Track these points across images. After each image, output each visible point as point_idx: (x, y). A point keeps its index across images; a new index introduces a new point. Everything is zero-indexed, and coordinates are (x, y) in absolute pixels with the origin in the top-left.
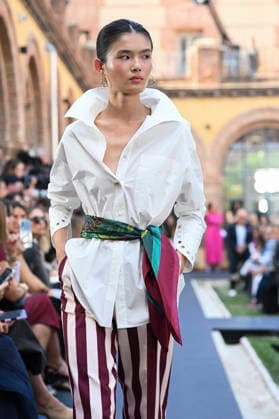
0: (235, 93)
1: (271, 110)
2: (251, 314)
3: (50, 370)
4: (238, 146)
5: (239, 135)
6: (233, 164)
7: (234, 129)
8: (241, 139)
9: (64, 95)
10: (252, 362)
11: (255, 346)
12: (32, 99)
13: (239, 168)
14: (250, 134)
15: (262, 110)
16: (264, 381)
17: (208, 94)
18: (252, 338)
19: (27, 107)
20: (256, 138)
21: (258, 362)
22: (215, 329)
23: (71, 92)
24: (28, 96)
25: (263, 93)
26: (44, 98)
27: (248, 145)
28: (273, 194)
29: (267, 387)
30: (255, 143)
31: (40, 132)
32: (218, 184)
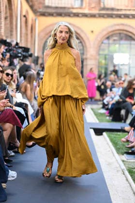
0: (105, 16)
1: (123, 25)
2: (108, 121)
3: (12, 145)
4: (106, 41)
5: (107, 36)
6: (103, 50)
7: (105, 33)
8: (108, 38)
9: (24, 13)
10: (108, 144)
11: (109, 137)
12: (8, 14)
13: (106, 52)
14: (112, 36)
15: (118, 25)
16: (113, 153)
17: (93, 16)
18: (108, 133)
19: (6, 18)
20: (115, 38)
21: (110, 144)
22: (91, 128)
23: (27, 12)
24: (6, 13)
25: (119, 16)
26: (14, 14)
27: (111, 41)
28: (122, 65)
29: (114, 155)
30: (114, 40)
31: (11, 31)
32: (96, 59)
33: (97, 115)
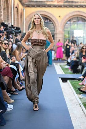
0: (68, 6)
1: (79, 11)
2: (71, 73)
3: (9, 89)
4: (69, 22)
5: (69, 19)
6: (67, 28)
7: (68, 17)
8: (70, 20)
9: (16, 6)
10: (70, 87)
11: (71, 83)
12: (6, 6)
13: (69, 29)
14: (73, 19)
15: (76, 12)
16: (73, 93)
17: (60, 6)
18: (71, 81)
19: (4, 9)
20: (75, 20)
21: (72, 88)
22: (59, 78)
23: (18, 5)
24: (4, 6)
25: (77, 6)
26: (9, 6)
27: (72, 22)
28: (79, 37)
29: (74, 95)
30: (74, 22)
31: (8, 17)
32: (62, 34)
33: (64, 69)
